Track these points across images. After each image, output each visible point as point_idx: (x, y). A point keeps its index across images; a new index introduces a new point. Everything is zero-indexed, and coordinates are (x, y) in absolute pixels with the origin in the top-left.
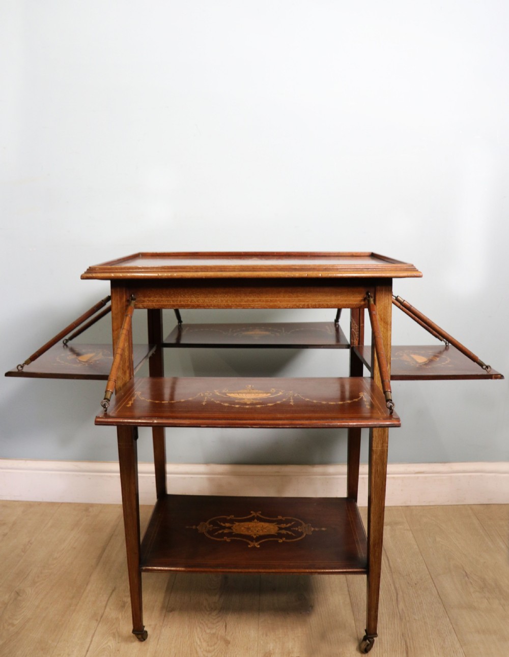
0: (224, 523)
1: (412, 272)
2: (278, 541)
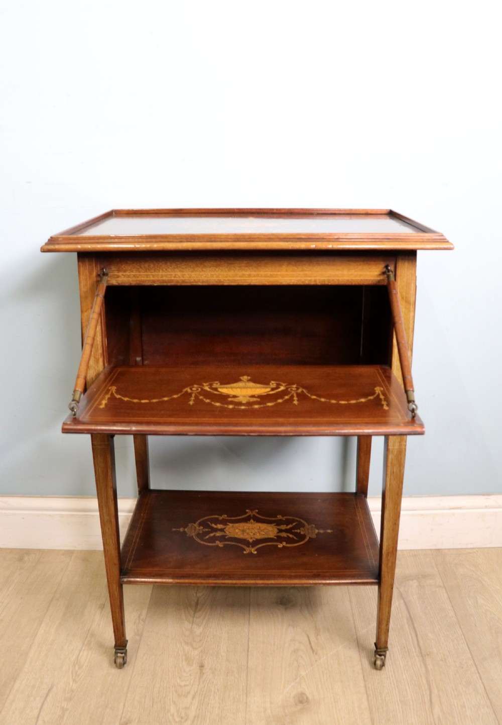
0: (216, 525)
1: (441, 243)
2: (277, 546)
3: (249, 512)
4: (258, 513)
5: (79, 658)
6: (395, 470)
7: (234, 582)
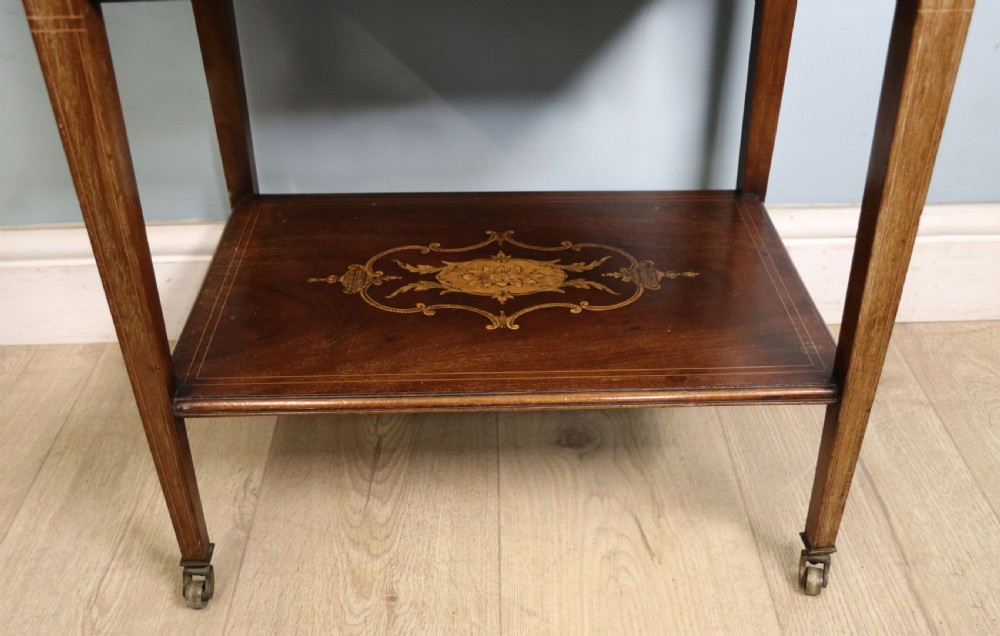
0: (414, 265)
2: (567, 309)
3: (493, 236)
4: (514, 237)
5: (101, 589)
6: (927, 84)
7: (467, 400)
